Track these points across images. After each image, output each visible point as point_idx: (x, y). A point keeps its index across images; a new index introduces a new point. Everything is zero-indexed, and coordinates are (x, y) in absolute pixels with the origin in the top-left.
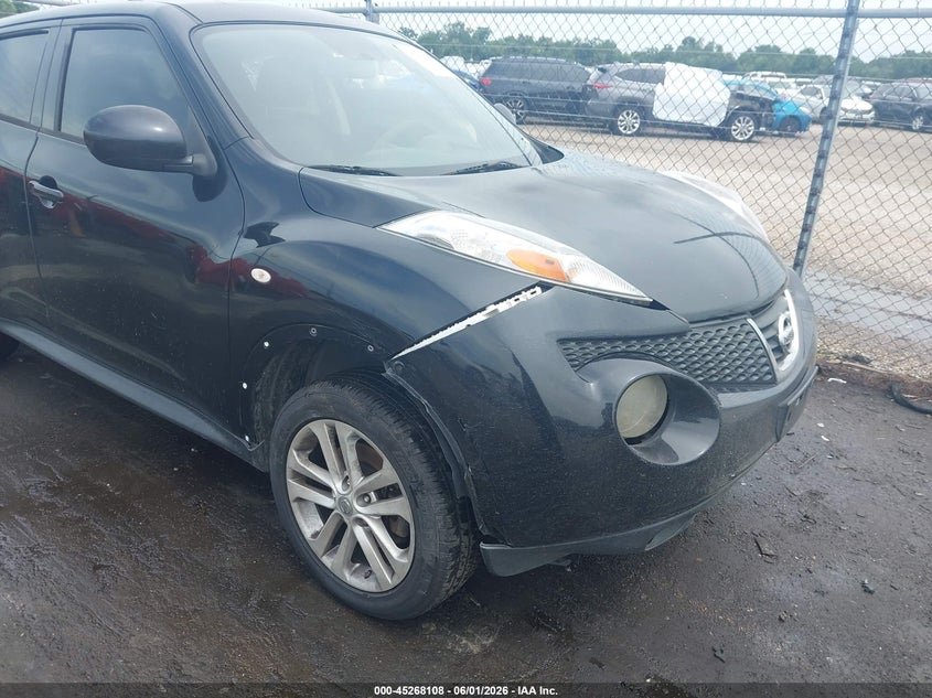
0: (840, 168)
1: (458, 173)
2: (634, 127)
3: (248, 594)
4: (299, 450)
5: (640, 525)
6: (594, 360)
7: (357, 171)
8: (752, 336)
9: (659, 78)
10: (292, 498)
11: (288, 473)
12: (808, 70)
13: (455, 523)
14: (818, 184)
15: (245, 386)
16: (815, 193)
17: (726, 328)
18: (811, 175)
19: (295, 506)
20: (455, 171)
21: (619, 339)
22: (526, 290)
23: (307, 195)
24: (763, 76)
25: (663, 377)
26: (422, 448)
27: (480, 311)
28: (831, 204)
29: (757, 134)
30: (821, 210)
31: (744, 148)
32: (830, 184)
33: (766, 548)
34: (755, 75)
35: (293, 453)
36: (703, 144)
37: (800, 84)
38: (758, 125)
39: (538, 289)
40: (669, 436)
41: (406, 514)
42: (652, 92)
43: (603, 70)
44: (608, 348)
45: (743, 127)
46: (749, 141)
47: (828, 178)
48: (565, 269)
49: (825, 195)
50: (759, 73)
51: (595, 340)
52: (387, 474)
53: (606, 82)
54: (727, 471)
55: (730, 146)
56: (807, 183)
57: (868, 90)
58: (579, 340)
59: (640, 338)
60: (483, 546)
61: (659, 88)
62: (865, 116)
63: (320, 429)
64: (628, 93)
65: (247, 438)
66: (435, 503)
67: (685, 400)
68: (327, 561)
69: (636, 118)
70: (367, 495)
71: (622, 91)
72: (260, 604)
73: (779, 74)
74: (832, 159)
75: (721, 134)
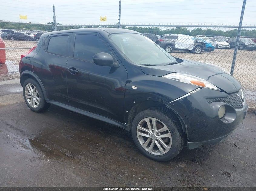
0: (238, 61)
1: (167, 65)
2: (170, 51)
3: (129, 158)
4: (141, 125)
5: (219, 137)
6: (212, 102)
7: (149, 65)
8: (238, 98)
9: (176, 38)
10: (138, 136)
11: (137, 130)
12: (209, 34)
13: (181, 138)
14: (234, 65)
15: (127, 111)
16: (233, 67)
17: (234, 96)
18: (232, 63)
19: (138, 138)
20: (166, 64)
21: (216, 98)
22: (197, 88)
23: (143, 71)
24: (200, 37)
25: (225, 106)
26: (174, 122)
27: (189, 93)
28: (237, 69)
29: (202, 51)
30: (234, 71)
31: (198, 55)
32: (236, 65)
33: (237, 145)
34: (198, 36)
35: (139, 125)
36: (189, 55)
37: (209, 38)
38: (202, 49)
39: (199, 88)
40: (226, 118)
41: (170, 137)
42: (175, 42)
43: (161, 36)
44: (214, 100)
45: (198, 50)
46: (200, 53)
47: (236, 64)
48: (204, 84)
49: (235, 67)
50: (199, 36)
51: (212, 98)
52: (165, 128)
53: (162, 39)
54: (237, 125)
55: (195, 55)
56: (230, 65)
57: (227, 40)
58: (209, 98)
59: (220, 98)
60: (188, 142)
61: (177, 41)
62: (227, 46)
63: (147, 120)
64: (168, 42)
65: (125, 123)
66: (177, 134)
67: (229, 110)
68: (147, 149)
69: (171, 48)
70: (158, 134)
71: (166, 41)
72: (132, 159)
73: (204, 36)
74: (237, 59)
75: (193, 52)
